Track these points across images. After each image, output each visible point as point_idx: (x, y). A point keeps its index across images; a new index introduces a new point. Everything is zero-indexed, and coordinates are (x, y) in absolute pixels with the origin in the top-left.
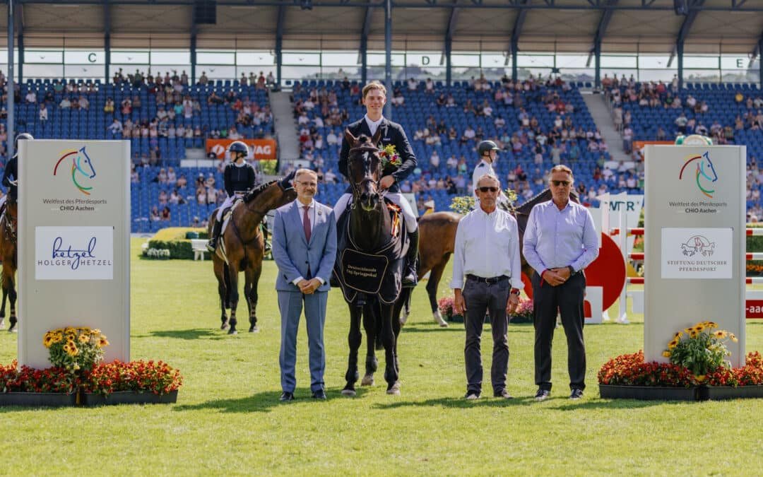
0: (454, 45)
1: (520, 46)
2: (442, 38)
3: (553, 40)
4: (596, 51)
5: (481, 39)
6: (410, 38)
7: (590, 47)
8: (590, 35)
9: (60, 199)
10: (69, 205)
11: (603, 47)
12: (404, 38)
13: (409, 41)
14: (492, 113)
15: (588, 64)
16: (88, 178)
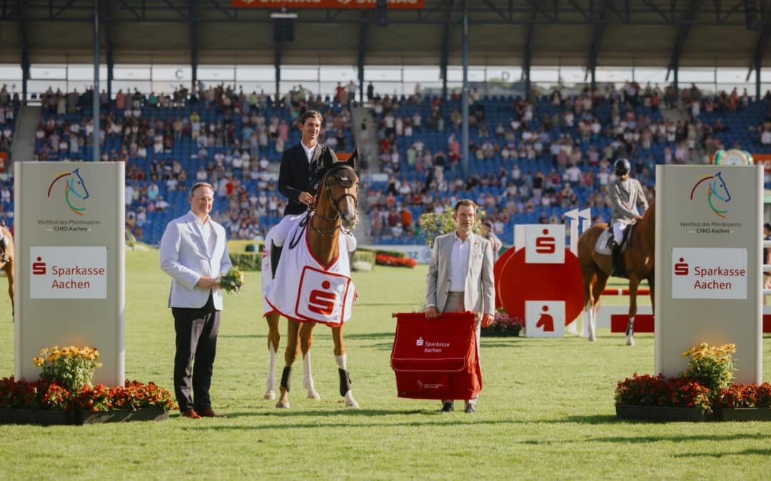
0: (533, 61)
1: (599, 61)
2: (522, 54)
3: (632, 55)
4: (673, 66)
5: (560, 54)
6: (490, 54)
7: (668, 61)
8: (669, 50)
9: (53, 220)
10: (63, 225)
11: (681, 61)
12: (483, 53)
13: (490, 57)
15: (667, 78)
16: (81, 199)
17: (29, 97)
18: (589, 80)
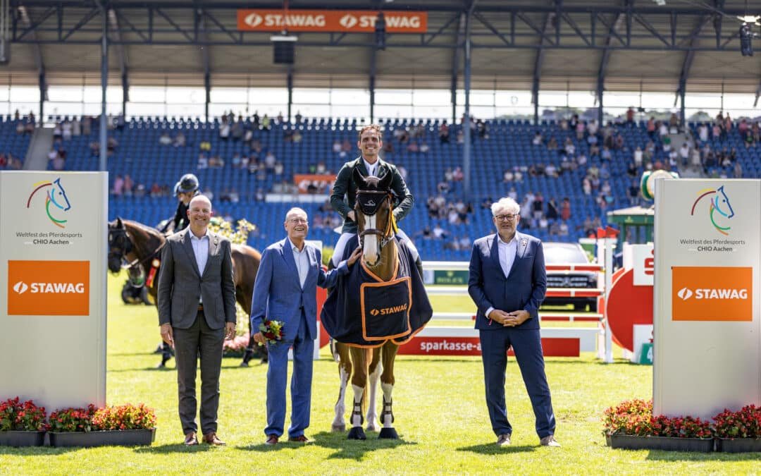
0: (542, 85)
1: (606, 86)
2: (531, 78)
3: (639, 80)
4: (681, 92)
5: (568, 79)
6: (499, 78)
7: (676, 87)
8: (675, 75)
11: (688, 87)
12: (493, 78)
13: (499, 81)
14: (576, 151)
15: (675, 104)
16: (63, 210)
17: (45, 119)
18: (598, 105)
